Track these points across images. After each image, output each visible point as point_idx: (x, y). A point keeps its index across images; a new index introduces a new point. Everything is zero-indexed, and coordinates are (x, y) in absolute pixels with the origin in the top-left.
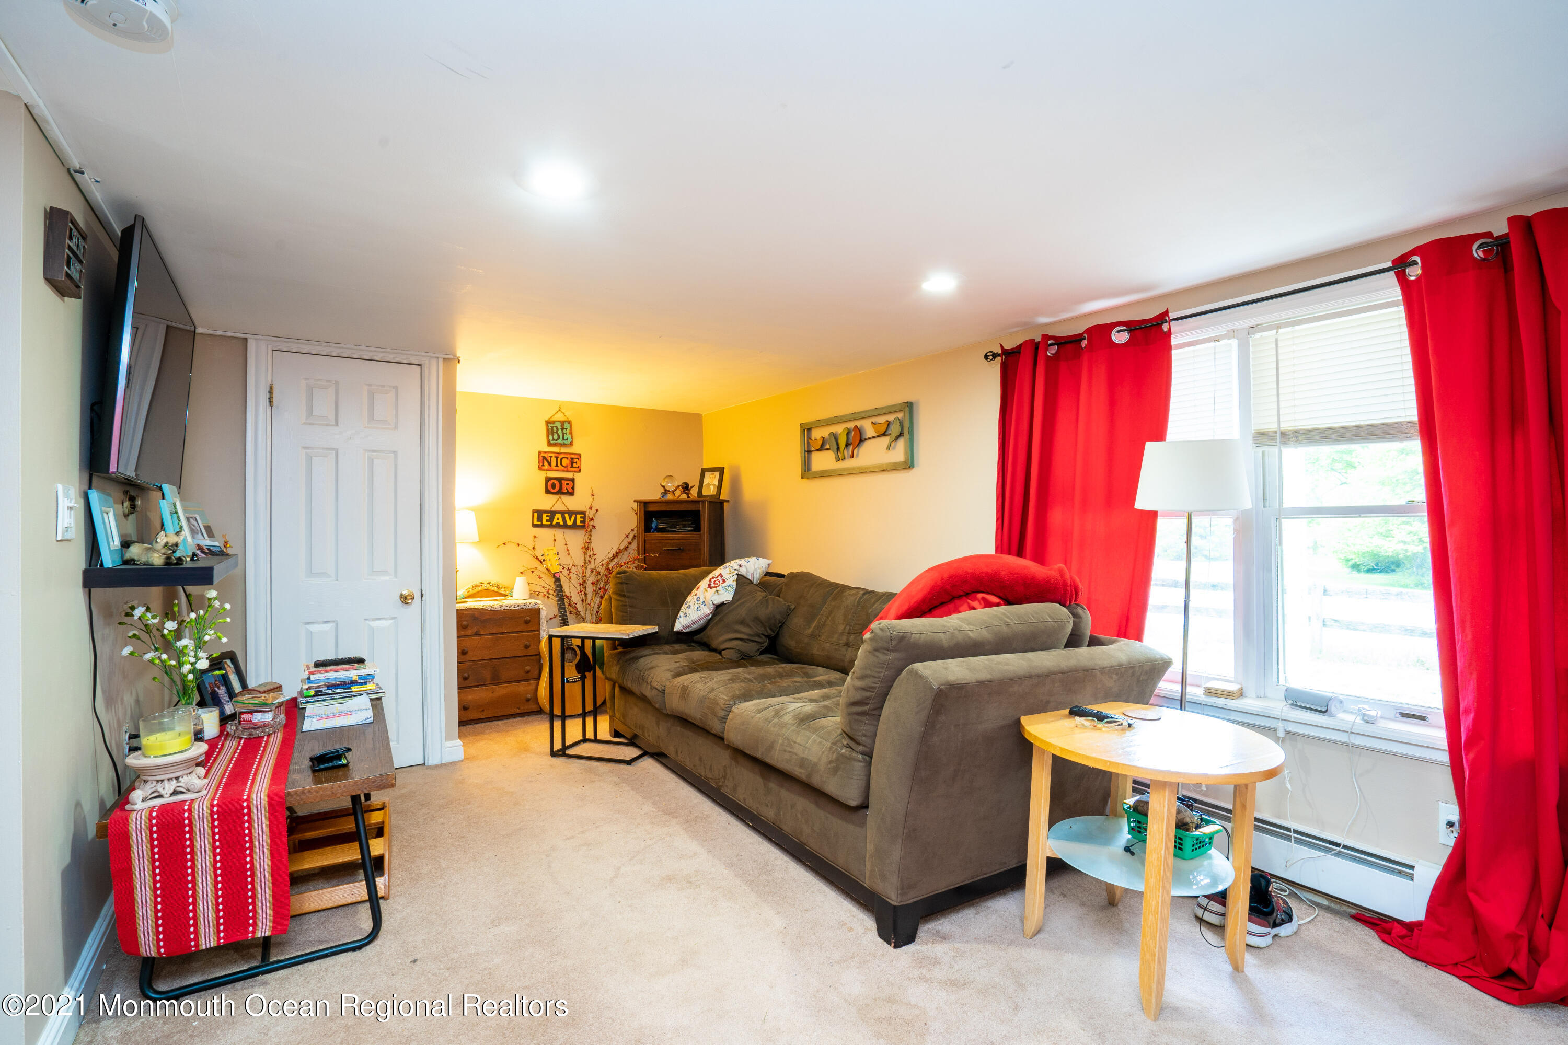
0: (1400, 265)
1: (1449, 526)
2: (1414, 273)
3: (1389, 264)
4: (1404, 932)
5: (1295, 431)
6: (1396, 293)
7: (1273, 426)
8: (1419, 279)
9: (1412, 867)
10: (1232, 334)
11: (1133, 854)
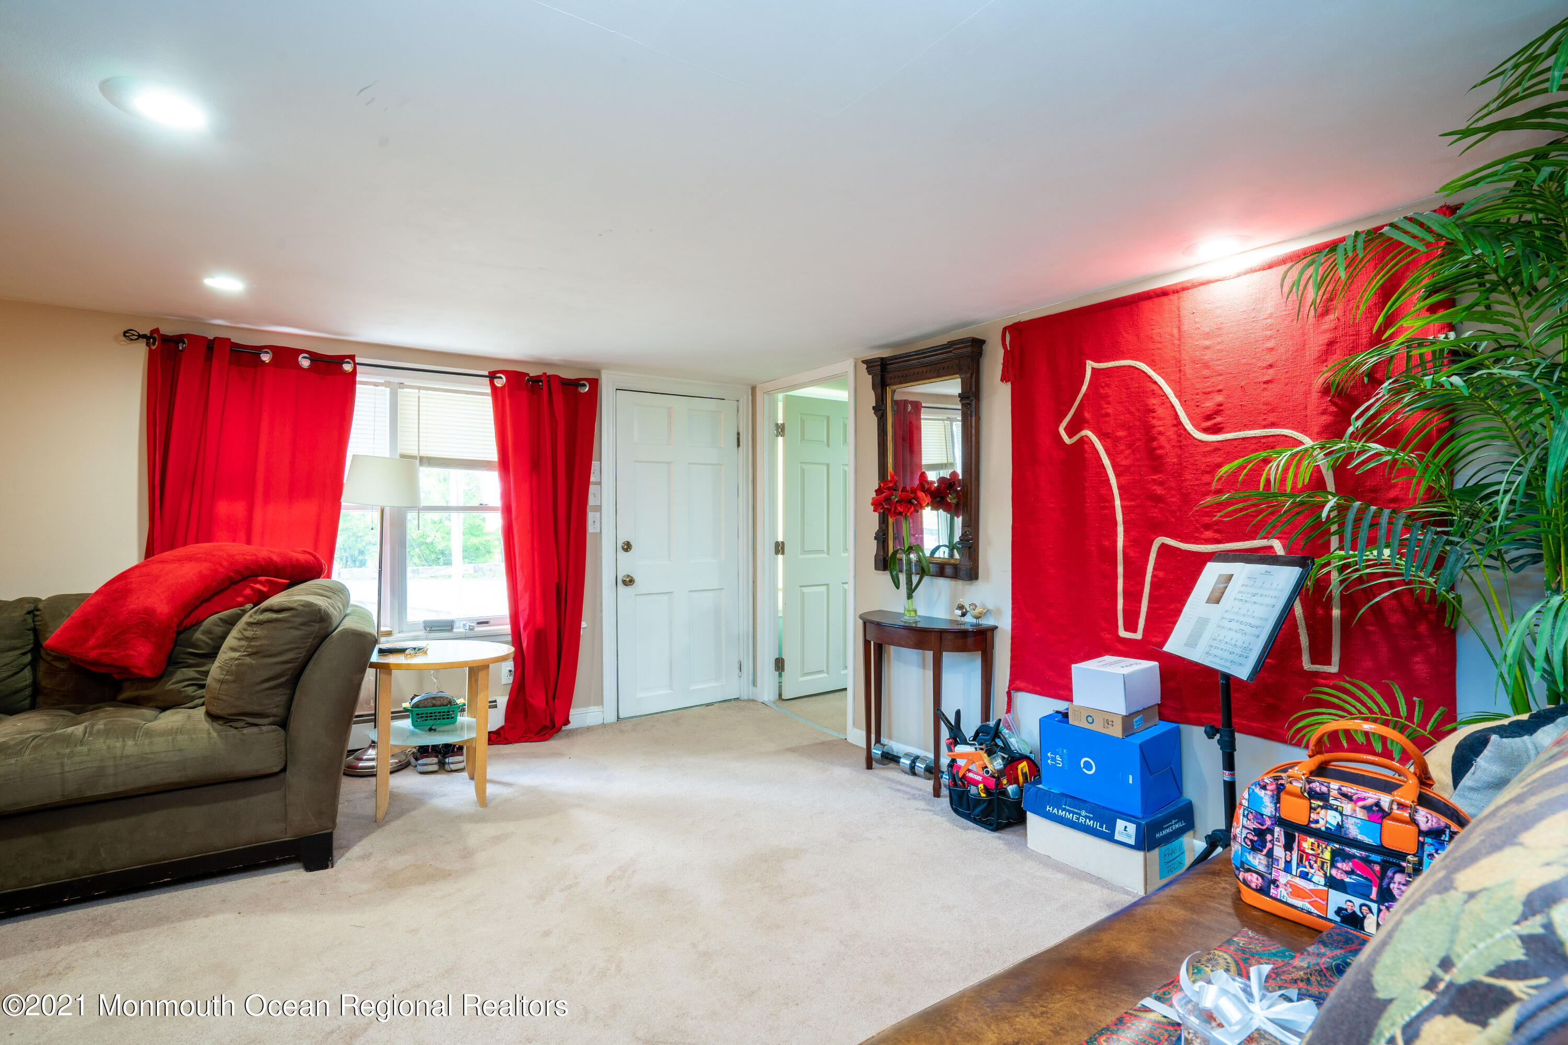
0: (492, 376)
1: (515, 519)
2: (499, 383)
3: (486, 373)
4: (496, 736)
5: (428, 457)
6: (488, 390)
7: (415, 453)
8: (504, 387)
9: (495, 701)
10: (387, 384)
11: (435, 730)
